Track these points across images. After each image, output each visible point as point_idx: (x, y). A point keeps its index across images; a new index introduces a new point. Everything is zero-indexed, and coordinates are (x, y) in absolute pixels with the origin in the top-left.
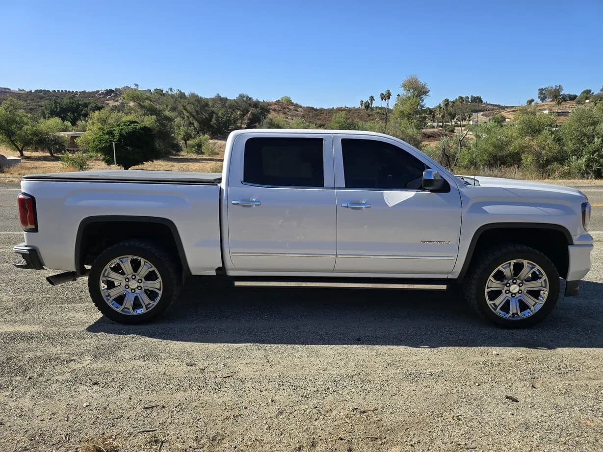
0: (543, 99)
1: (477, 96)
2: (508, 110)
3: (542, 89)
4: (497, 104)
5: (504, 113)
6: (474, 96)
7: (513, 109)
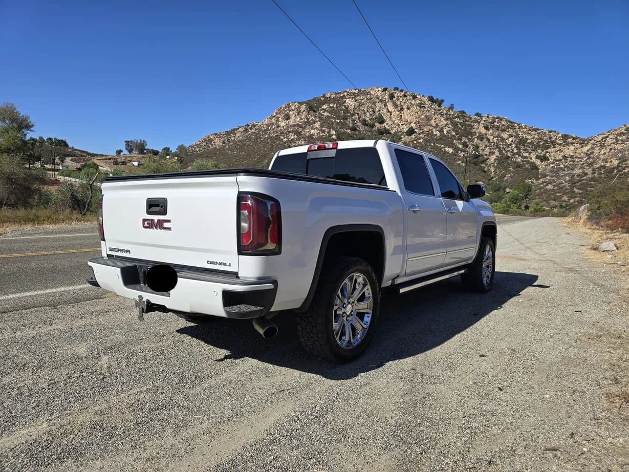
0: (130, 151)
1: (62, 139)
2: (99, 158)
3: (128, 142)
4: (85, 150)
5: (95, 161)
6: (57, 138)
7: (104, 158)
